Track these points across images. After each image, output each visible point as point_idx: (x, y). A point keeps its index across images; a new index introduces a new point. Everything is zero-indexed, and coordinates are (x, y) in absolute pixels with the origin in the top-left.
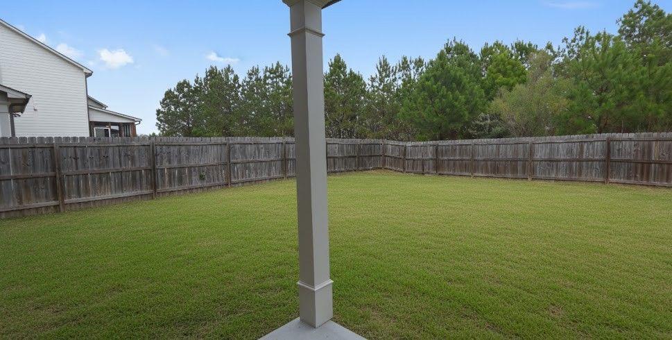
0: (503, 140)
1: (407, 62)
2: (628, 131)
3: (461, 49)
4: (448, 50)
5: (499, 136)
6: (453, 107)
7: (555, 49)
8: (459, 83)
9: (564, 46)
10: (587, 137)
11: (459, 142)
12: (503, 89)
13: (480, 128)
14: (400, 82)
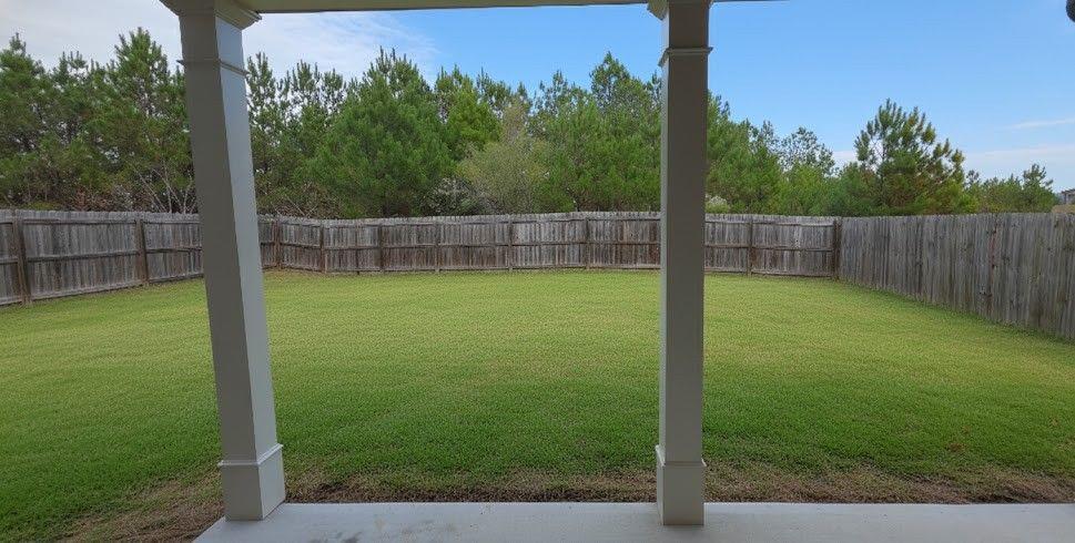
0: (475, 218)
1: (309, 76)
2: (603, 209)
3: (406, 74)
4: (384, 69)
5: (471, 212)
6: (403, 165)
7: (530, 96)
8: (410, 130)
9: (541, 94)
10: (567, 216)
11: (416, 220)
12: (471, 146)
13: (443, 200)
14: (297, 110)
